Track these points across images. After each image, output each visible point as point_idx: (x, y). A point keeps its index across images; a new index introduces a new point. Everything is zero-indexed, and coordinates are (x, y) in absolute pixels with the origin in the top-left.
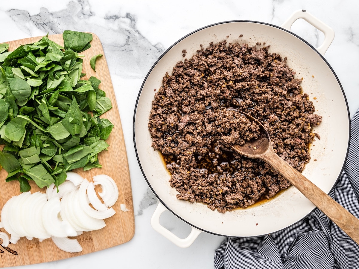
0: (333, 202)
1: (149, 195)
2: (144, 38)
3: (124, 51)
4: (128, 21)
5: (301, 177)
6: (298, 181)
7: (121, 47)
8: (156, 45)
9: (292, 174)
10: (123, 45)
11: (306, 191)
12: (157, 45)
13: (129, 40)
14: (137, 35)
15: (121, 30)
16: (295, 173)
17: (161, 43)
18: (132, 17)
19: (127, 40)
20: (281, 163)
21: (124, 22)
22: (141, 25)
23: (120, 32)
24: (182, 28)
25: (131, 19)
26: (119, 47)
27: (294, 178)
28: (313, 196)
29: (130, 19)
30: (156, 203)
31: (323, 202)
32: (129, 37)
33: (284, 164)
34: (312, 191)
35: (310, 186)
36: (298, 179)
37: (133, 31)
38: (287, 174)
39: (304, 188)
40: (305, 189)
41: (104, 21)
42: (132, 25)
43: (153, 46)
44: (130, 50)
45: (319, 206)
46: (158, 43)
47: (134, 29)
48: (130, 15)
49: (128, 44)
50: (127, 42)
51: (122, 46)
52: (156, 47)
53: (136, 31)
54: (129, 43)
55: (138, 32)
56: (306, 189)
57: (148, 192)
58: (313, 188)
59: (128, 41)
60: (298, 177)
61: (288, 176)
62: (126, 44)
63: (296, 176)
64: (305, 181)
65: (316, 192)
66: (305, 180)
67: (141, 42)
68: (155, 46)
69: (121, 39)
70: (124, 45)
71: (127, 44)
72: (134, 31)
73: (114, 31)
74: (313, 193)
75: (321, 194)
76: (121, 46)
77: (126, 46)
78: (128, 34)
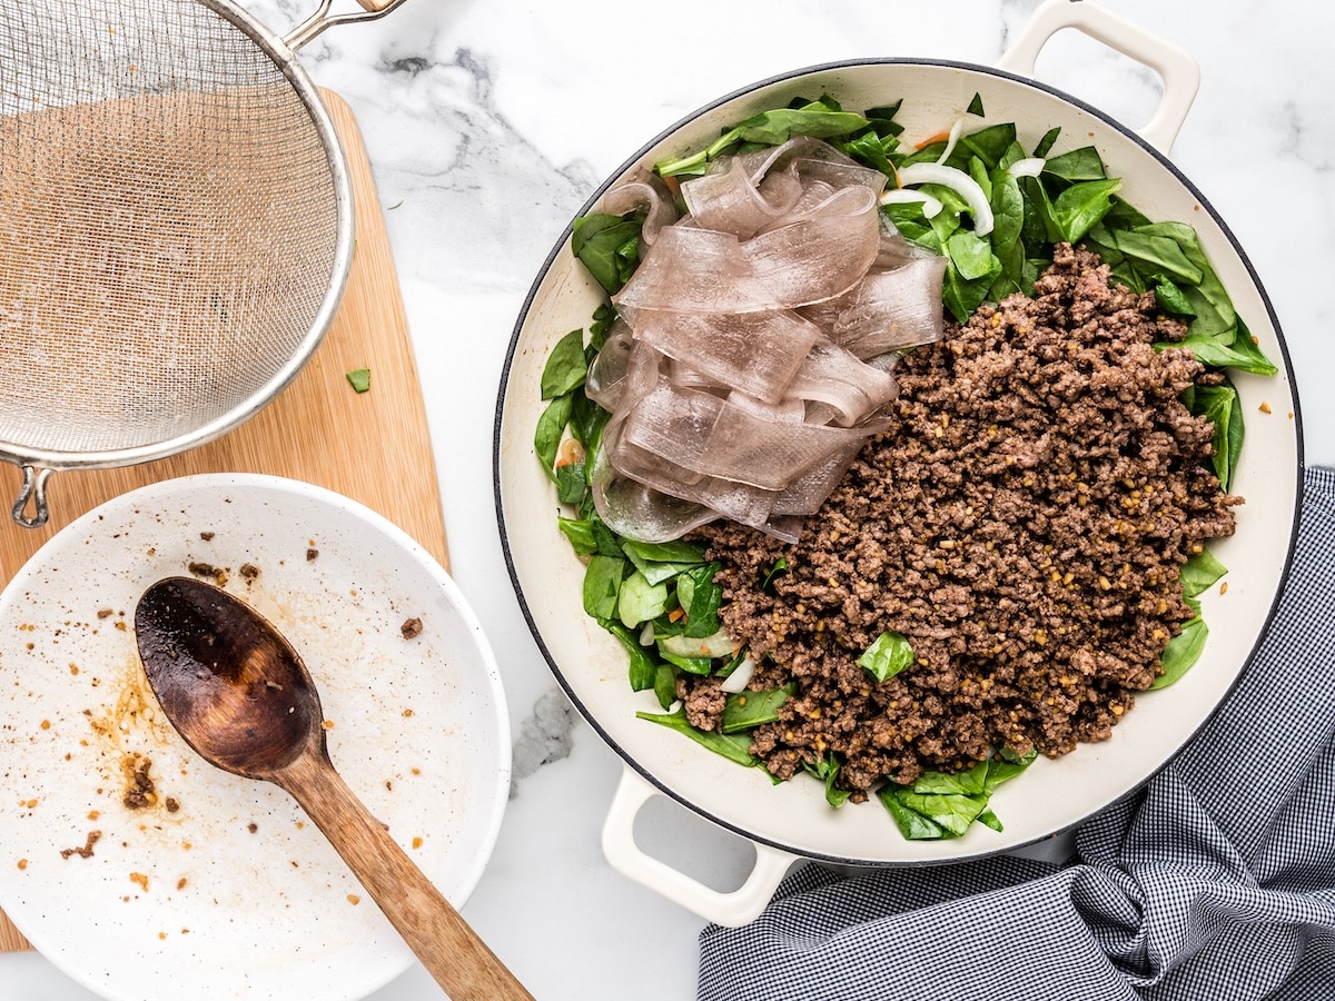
0: (495, 976)
1: (543, 724)
2: (522, 141)
3: (447, 188)
4: (462, 77)
5: (399, 871)
6: (389, 885)
7: (437, 175)
8: (566, 168)
9: (370, 858)
10: (445, 168)
11: (409, 926)
12: (572, 169)
13: (466, 150)
14: (496, 130)
15: (437, 111)
16: (383, 854)
17: (585, 161)
18: (478, 62)
19: (458, 148)
20: (338, 811)
21: (449, 84)
22: (510, 94)
23: (434, 121)
24: (664, 105)
25: (473, 71)
26: (431, 175)
27: (374, 870)
28: (430, 948)
29: (470, 73)
30: (567, 756)
31: (462, 973)
32: (466, 138)
33: (348, 815)
34: (429, 927)
35: (425, 909)
36: (389, 877)
37: (483, 114)
39: (406, 914)
40: (406, 918)
41: (375, 79)
42: (478, 95)
43: (557, 171)
44: (470, 187)
46: (576, 163)
47: (486, 107)
48: (473, 57)
49: (465, 162)
50: (459, 155)
51: (443, 173)
52: (568, 174)
53: (493, 115)
54: (468, 160)
55: (499, 118)
56: (411, 918)
57: (536, 716)
58: (434, 918)
59: (463, 153)
60: (391, 871)
62: (454, 166)
63: (385, 867)
64: (412, 889)
66: (414, 886)
67: (513, 157)
68: (564, 172)
69: (438, 146)
70: (450, 169)
71: (458, 163)
72: (485, 117)
73: (413, 115)
74: (431, 935)
76: (436, 172)
77: (455, 170)
78: (464, 127)
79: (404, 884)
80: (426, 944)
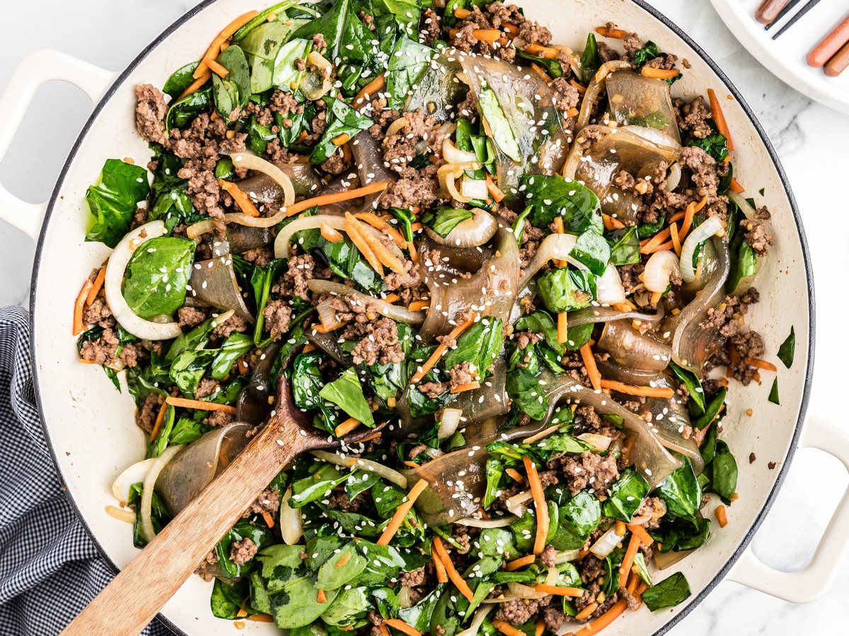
5: (206, 540)
6: (191, 531)
9: (216, 510)
11: (154, 556)
12: (795, 132)
16: (220, 521)
20: (256, 473)
27: (204, 515)
28: (136, 579)
34: (156, 576)
35: (171, 570)
36: (199, 530)
38: (216, 493)
40: (162, 552)
45: (100, 601)
52: (791, 128)
58: (166, 580)
60: (205, 532)
61: (212, 497)
63: (209, 525)
64: (190, 555)
65: (153, 590)
66: (194, 556)
68: (794, 124)
74: (149, 579)
75: (143, 607)
79: (194, 546)
80: (139, 574)
